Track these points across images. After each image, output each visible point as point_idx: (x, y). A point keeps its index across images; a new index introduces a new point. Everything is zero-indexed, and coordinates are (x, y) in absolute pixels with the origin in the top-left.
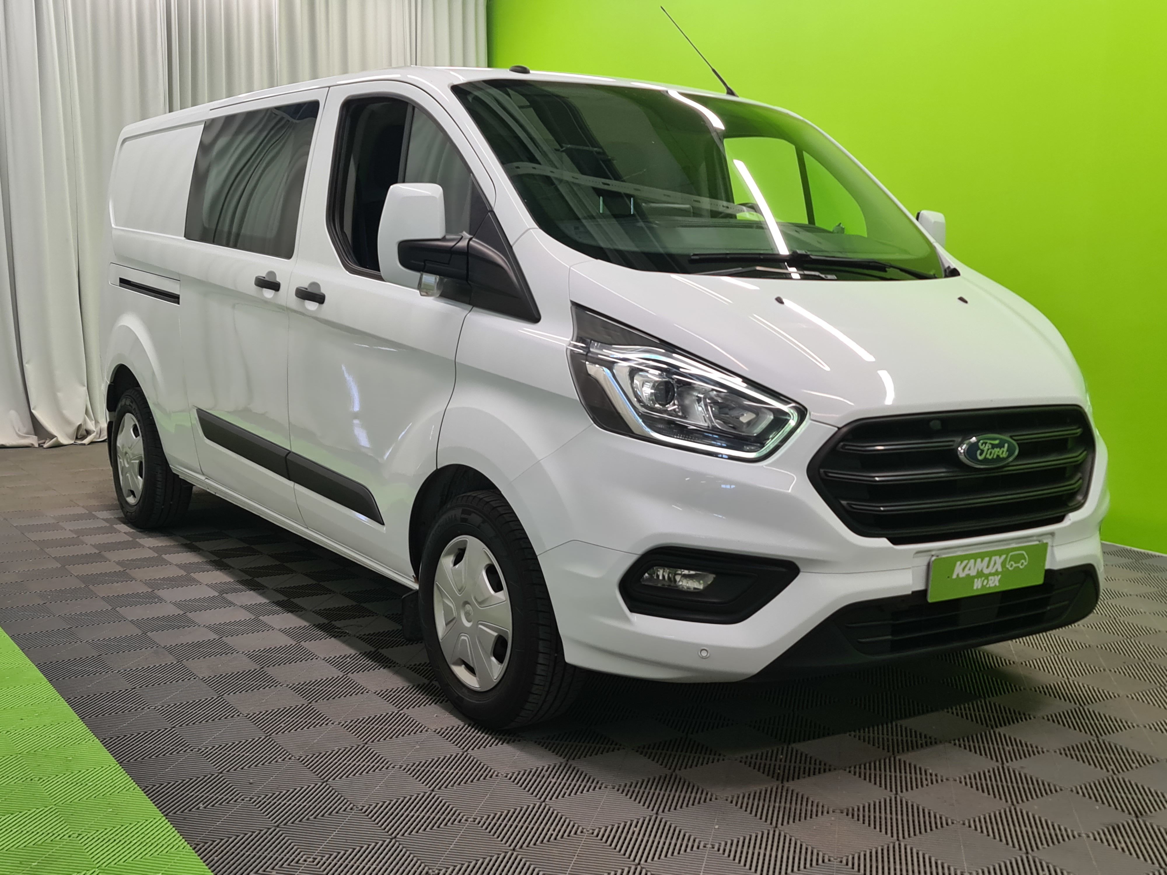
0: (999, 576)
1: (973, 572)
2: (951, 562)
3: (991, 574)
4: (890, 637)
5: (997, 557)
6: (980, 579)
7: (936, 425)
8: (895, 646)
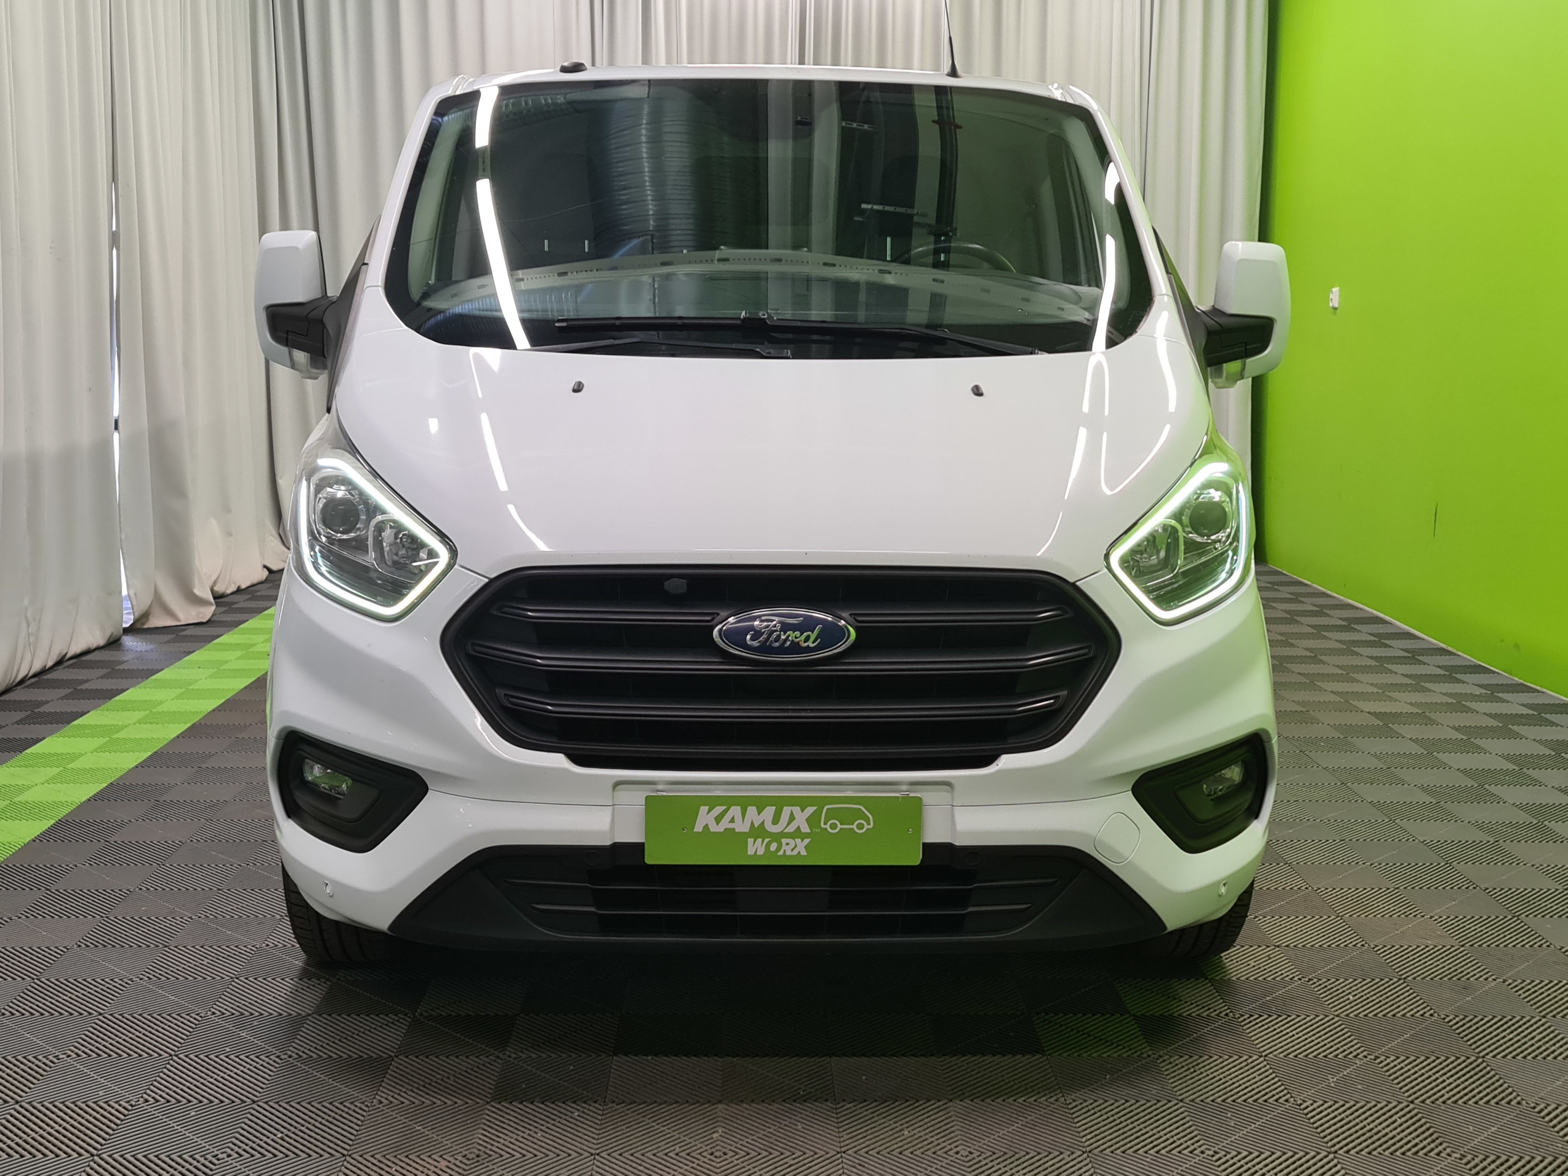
0: (807, 841)
1: (742, 827)
2: (690, 807)
3: (783, 835)
4: (593, 909)
5: (796, 810)
6: (759, 840)
7: (676, 586)
8: (607, 925)
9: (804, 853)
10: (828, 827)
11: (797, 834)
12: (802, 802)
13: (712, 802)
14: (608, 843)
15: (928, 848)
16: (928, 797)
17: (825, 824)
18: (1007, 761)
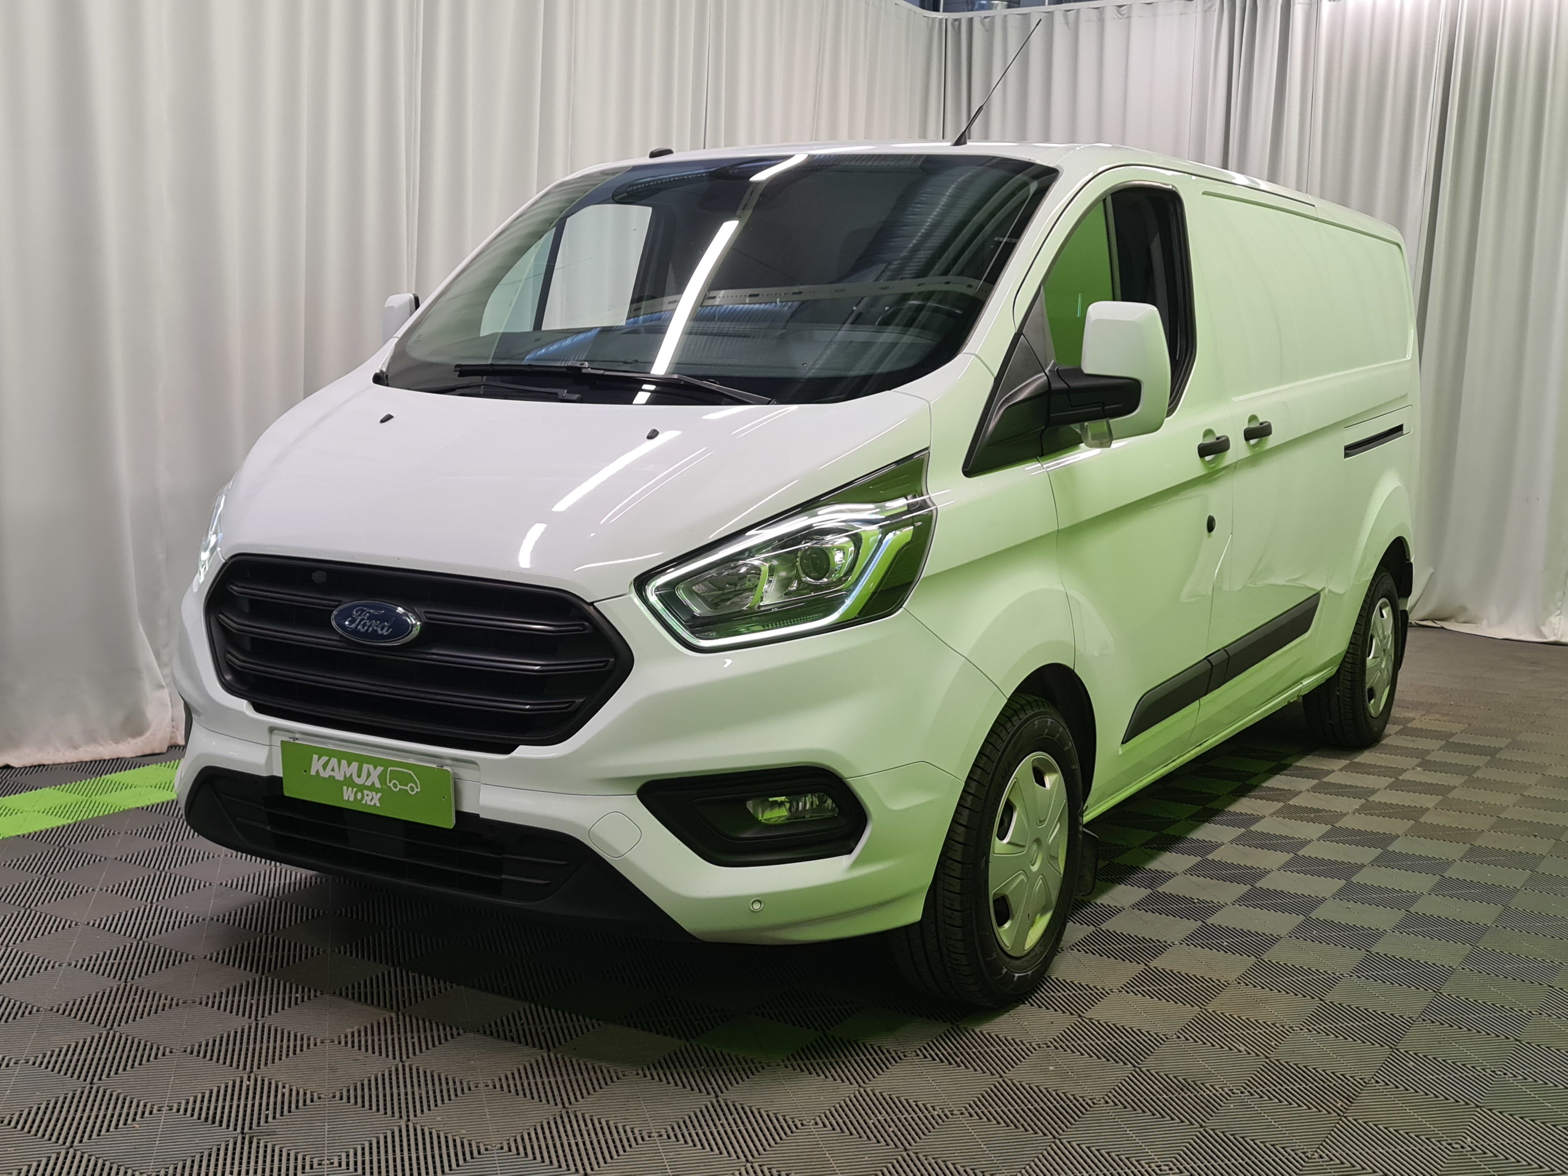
0: (379, 795)
1: (340, 777)
9: (378, 805)
10: (391, 785)
11: (372, 788)
12: (376, 762)
13: (321, 752)
14: (264, 774)
15: (461, 816)
16: (464, 773)
17: (390, 783)
18: (523, 751)
